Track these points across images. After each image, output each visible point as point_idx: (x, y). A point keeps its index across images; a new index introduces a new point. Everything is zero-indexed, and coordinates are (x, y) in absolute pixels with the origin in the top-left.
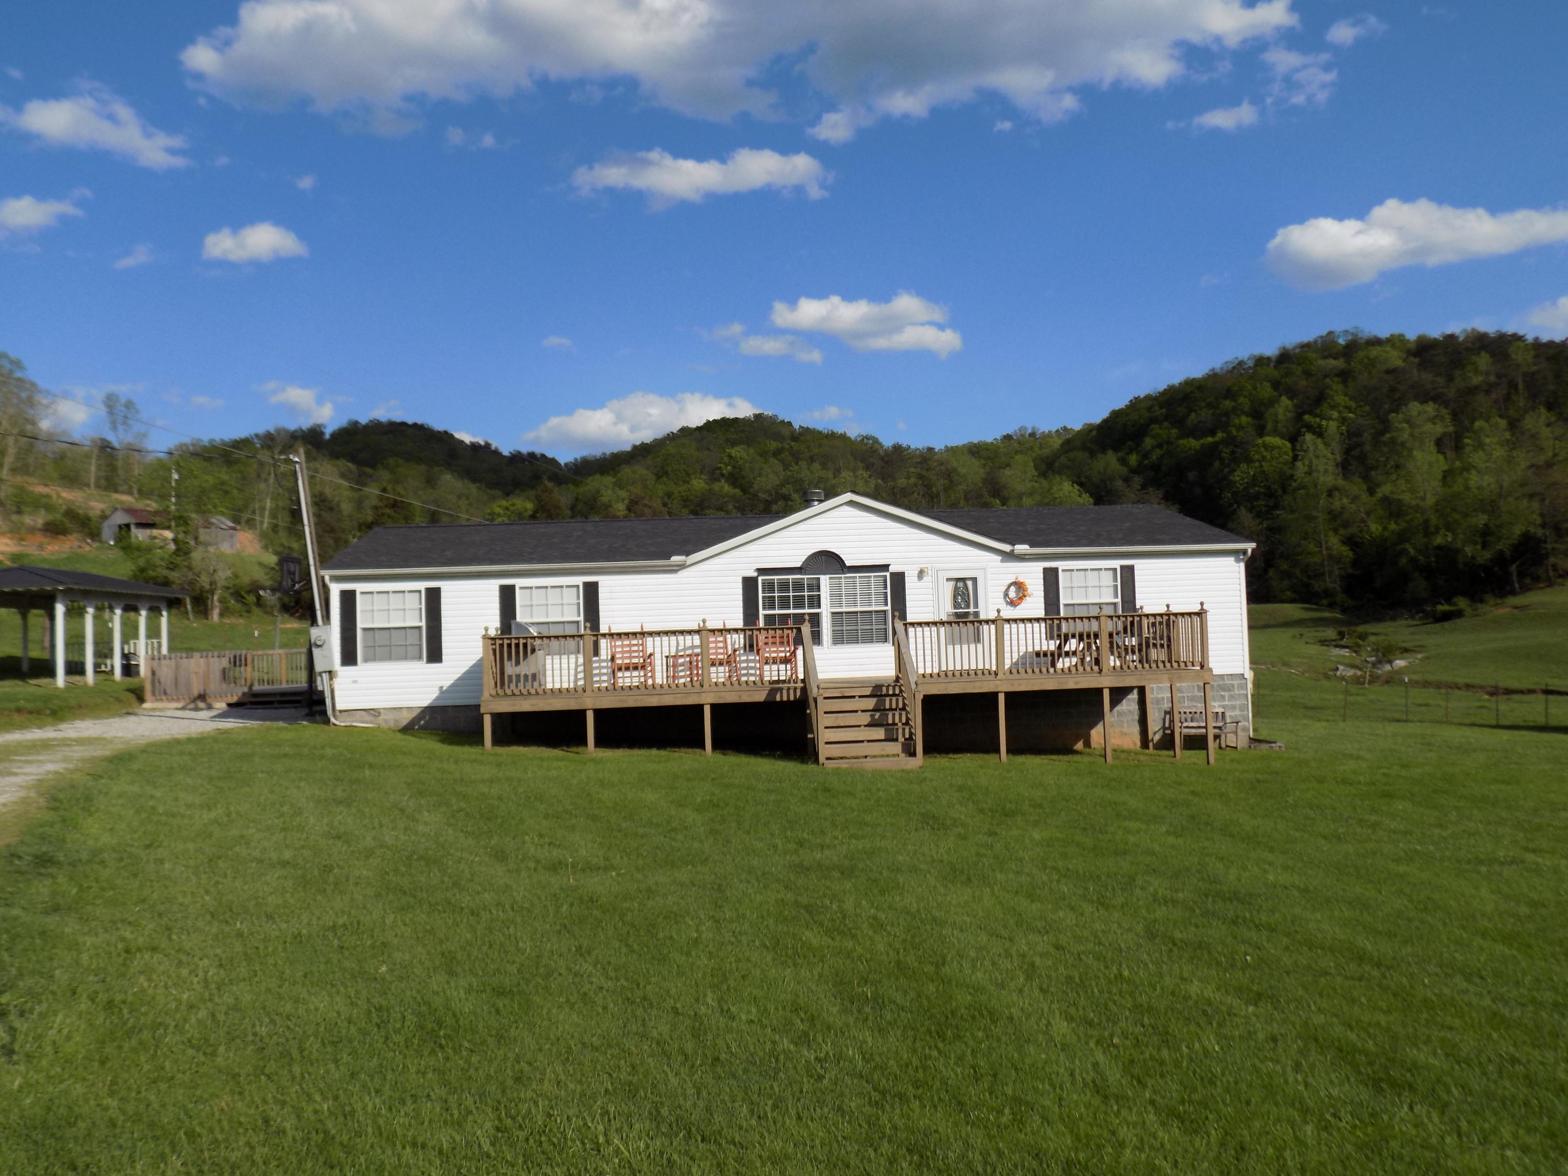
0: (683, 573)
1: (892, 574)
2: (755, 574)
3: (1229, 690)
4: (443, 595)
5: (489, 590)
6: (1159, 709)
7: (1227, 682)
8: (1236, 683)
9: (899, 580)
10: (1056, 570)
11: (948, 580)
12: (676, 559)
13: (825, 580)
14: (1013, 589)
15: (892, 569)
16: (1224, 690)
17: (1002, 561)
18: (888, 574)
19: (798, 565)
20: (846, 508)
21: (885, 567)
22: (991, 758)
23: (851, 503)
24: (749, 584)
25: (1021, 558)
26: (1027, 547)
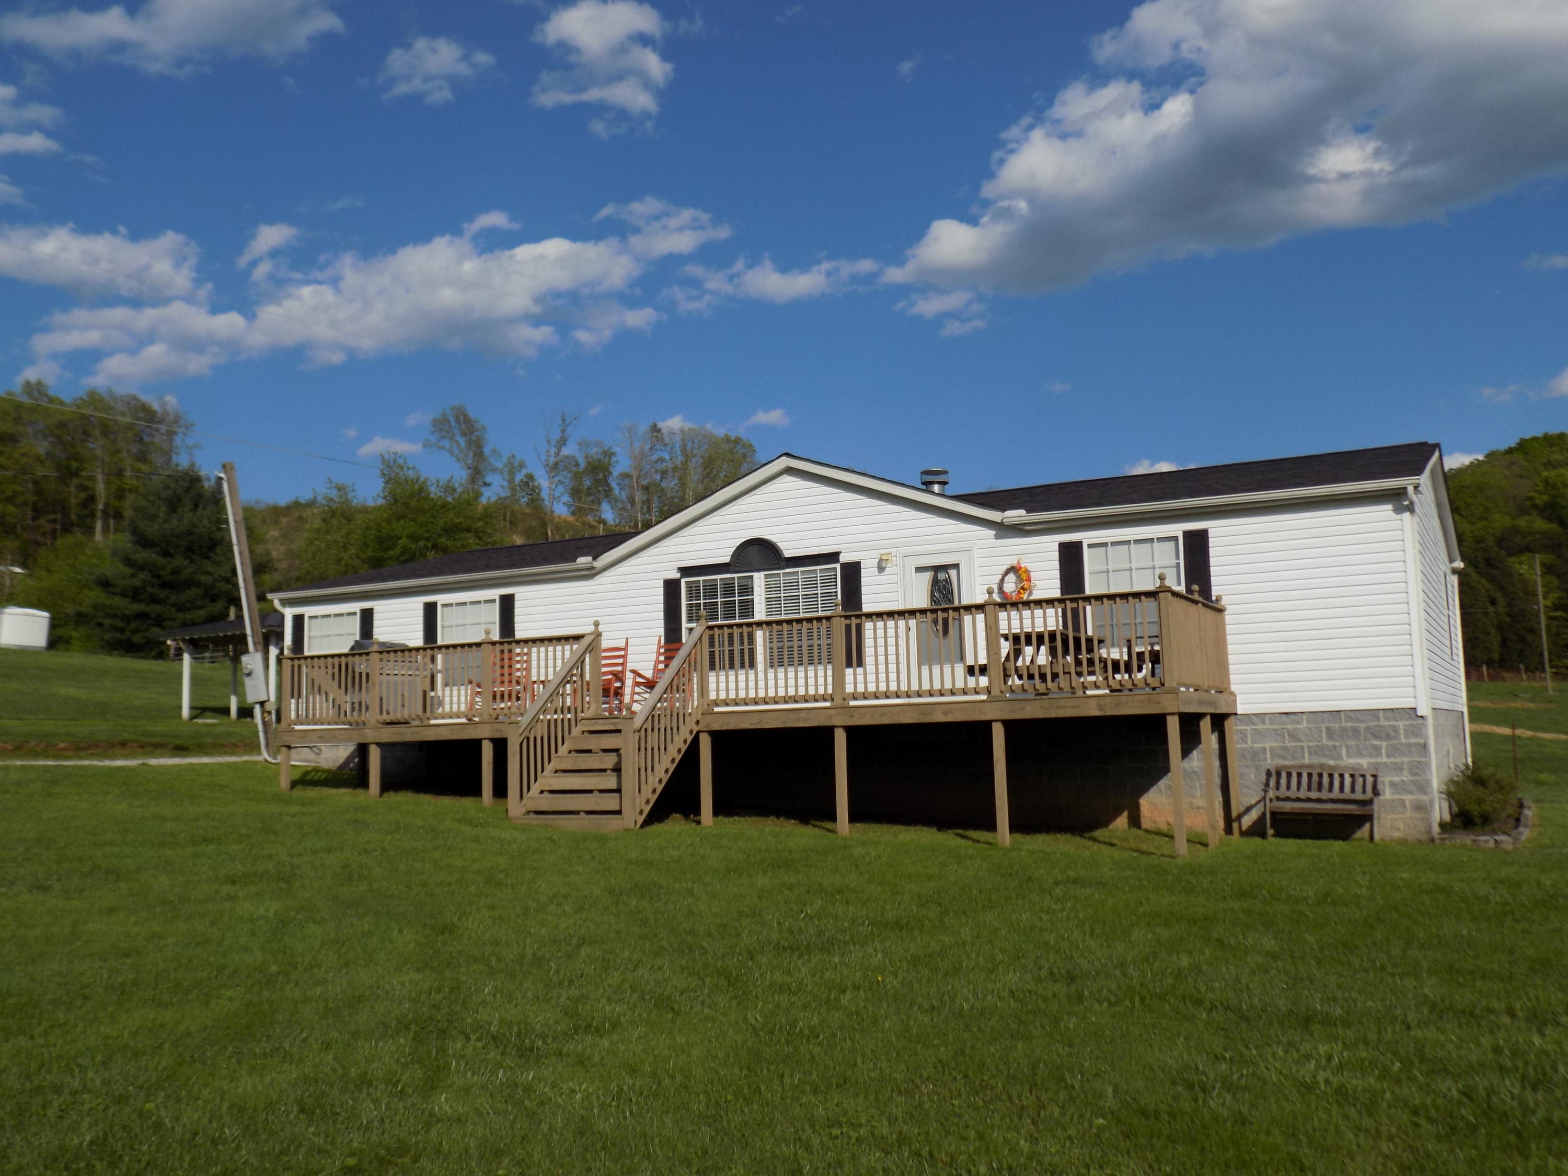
0: (599, 579)
1: (842, 565)
2: (678, 575)
3: (1388, 737)
5: (414, 606)
6: (1257, 768)
7: (1383, 722)
8: (1401, 724)
9: (852, 572)
10: (1077, 546)
11: (919, 569)
12: (583, 561)
13: (759, 579)
14: (1011, 577)
15: (843, 558)
16: (1377, 737)
17: (997, 537)
18: (838, 566)
19: (727, 559)
20: (786, 478)
21: (833, 557)
23: (790, 471)
24: (671, 588)
25: (1018, 530)
26: (1022, 512)
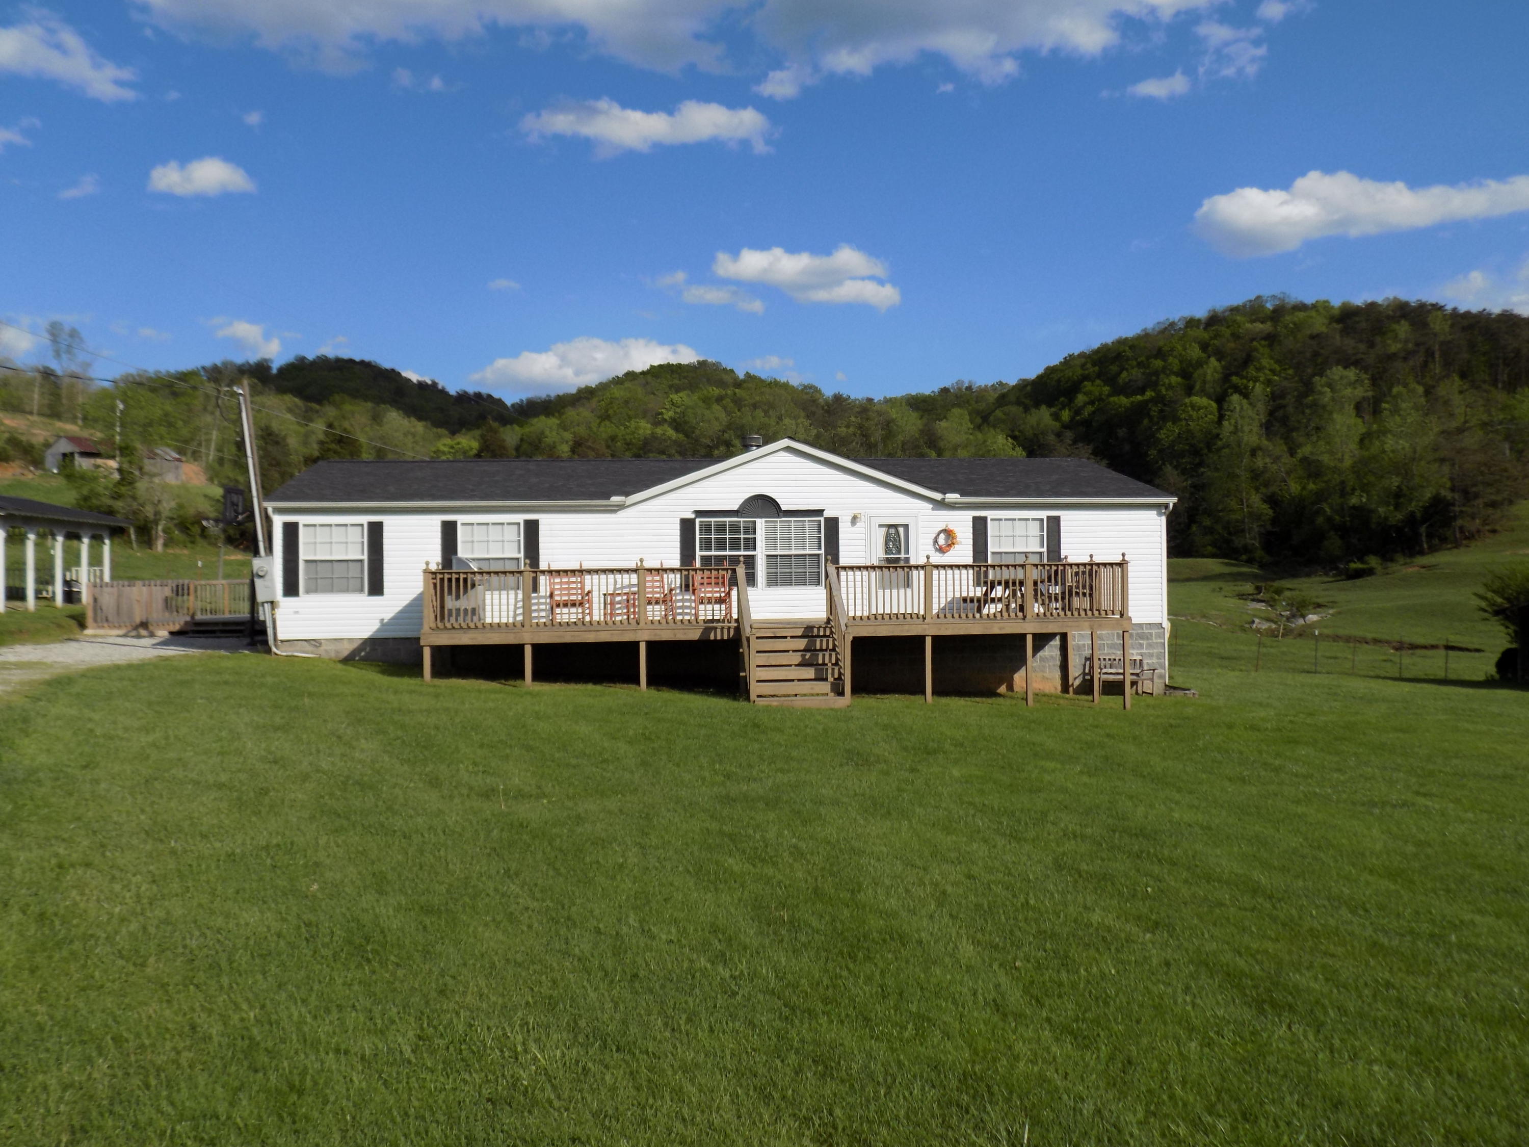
0: (621, 513)
1: (827, 519)
2: (693, 516)
3: (1148, 639)
4: (386, 529)
5: (431, 525)
6: (1080, 655)
7: (1145, 631)
8: (1153, 631)
9: (832, 525)
10: (984, 519)
11: (880, 526)
12: (615, 499)
13: (761, 523)
14: (942, 536)
15: (827, 514)
16: (1142, 638)
17: (933, 509)
18: (822, 519)
19: (735, 508)
20: (783, 454)
21: (819, 512)
22: (918, 699)
23: (788, 449)
24: (687, 526)
25: (952, 506)
26: (958, 496)
